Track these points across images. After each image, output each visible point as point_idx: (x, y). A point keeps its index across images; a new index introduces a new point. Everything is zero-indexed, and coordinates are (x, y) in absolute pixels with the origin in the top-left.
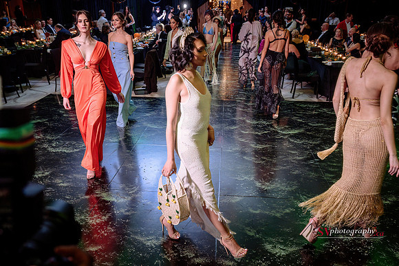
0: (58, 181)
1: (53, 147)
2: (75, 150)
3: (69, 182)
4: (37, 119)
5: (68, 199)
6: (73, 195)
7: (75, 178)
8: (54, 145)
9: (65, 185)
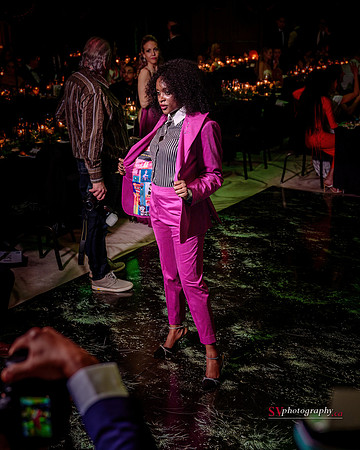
0: (289, 355)
1: (278, 288)
2: (319, 302)
3: (308, 361)
4: (251, 231)
5: (307, 394)
6: (316, 386)
7: (320, 355)
8: (280, 285)
9: (302, 365)
